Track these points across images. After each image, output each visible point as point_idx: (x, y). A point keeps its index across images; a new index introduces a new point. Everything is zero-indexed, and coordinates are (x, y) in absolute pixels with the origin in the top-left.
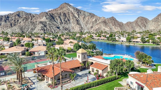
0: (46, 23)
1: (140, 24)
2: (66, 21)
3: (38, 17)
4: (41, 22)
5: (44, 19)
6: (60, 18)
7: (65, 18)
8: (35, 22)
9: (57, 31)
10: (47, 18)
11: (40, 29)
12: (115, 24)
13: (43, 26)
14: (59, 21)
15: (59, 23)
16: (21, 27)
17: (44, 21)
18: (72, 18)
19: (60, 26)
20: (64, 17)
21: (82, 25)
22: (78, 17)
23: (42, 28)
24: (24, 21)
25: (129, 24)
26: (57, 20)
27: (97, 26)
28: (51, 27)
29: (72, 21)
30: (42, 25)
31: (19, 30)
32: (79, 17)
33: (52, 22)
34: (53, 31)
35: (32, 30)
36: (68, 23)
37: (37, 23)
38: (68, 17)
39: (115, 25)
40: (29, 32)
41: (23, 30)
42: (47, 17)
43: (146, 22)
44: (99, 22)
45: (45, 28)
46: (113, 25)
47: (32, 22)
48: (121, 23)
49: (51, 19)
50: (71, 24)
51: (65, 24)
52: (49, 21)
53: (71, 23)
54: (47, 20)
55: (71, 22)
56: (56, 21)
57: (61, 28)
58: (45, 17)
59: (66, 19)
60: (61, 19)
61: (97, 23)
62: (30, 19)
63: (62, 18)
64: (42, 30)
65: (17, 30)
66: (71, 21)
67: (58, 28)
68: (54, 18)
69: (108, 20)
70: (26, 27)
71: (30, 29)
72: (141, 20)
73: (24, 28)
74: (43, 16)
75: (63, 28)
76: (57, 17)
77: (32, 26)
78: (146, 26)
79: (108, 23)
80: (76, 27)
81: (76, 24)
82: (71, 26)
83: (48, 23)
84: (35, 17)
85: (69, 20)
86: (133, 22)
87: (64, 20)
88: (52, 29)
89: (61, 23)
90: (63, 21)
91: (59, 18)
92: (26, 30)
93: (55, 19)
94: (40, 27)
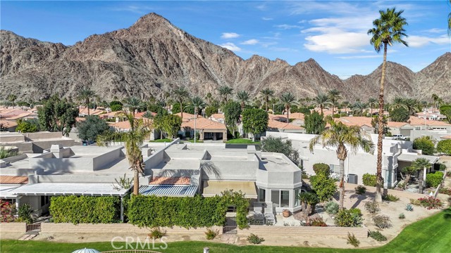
0: (120, 68)
1: (392, 81)
2: (171, 68)
4: (106, 66)
5: (109, 56)
6: (152, 57)
7: (167, 59)
8: (86, 64)
9: (158, 96)
10: (118, 54)
11: (112, 88)
12: (325, 81)
13: (119, 78)
14: (150, 65)
16: (37, 78)
17: (112, 61)
18: (186, 57)
19: (162, 81)
20: (163, 55)
21: (219, 82)
22: (201, 57)
23: (119, 86)
24: (33, 59)
28: (140, 85)
29: (188, 68)
30: (114, 76)
31: (33, 89)
32: (204, 58)
33: (136, 66)
36: (177, 72)
37: (93, 67)
38: (173, 55)
39: (324, 84)
41: (49, 92)
42: (119, 50)
43: (407, 76)
44: (268, 74)
45: (127, 87)
46: (321, 84)
47: (77, 65)
48: (334, 76)
50: (186, 78)
51: (169, 75)
52: (129, 65)
53: (184, 73)
54: (120, 61)
55: (185, 71)
56: (142, 65)
57: (165, 87)
58: (112, 52)
59: (170, 61)
60: (154, 60)
61: (264, 77)
62: (53, 56)
63: (156, 55)
64: (118, 93)
65: (25, 90)
66: (186, 67)
67: (159, 86)
68: (133, 57)
70: (58, 81)
71: (73, 87)
72: (393, 72)
73: (49, 83)
74: (103, 47)
76: (143, 54)
77: (80, 78)
78: (410, 88)
80: (206, 87)
81: (205, 77)
82: (188, 83)
83: (126, 68)
85: (178, 66)
86: (369, 76)
87: (165, 65)
88: (143, 88)
89: (158, 73)
90: (161, 66)
91: (150, 58)
92: (59, 90)
93: (137, 58)
94: (109, 80)
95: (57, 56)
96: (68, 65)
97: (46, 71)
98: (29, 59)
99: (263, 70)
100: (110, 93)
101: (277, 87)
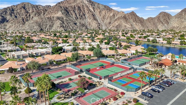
0: (63, 18)
1: (162, 20)
2: (82, 16)
3: (52, 11)
4: (58, 18)
5: (59, 14)
6: (75, 12)
7: (80, 13)
8: (52, 18)
9: (75, 27)
10: (62, 13)
11: (59, 26)
12: (136, 20)
13: (62, 23)
14: (74, 16)
15: (75, 19)
16: (38, 23)
17: (60, 16)
18: (87, 12)
19: (77, 22)
20: (79, 11)
21: (99, 21)
22: (93, 11)
24: (37, 15)
25: (150, 19)
26: (72, 14)
27: (117, 22)
28: (69, 24)
29: (88, 16)
30: (60, 22)
31: (37, 27)
32: (94, 11)
33: (68, 17)
34: (72, 28)
35: (50, 28)
36: (84, 18)
37: (54, 19)
38: (83, 11)
39: (135, 22)
40: (47, 29)
41: (42, 27)
42: (63, 11)
43: (168, 18)
44: (117, 17)
45: (64, 25)
46: (134, 21)
47: (49, 18)
48: (142, 18)
49: (67, 15)
50: (87, 19)
51: (80, 19)
52: (66, 17)
53: (86, 18)
54: (63, 16)
55: (86, 17)
56: (71, 16)
57: (78, 24)
58: (60, 12)
59: (81, 14)
60: (76, 14)
61: (116, 18)
62: (43, 14)
63: (76, 12)
64: (61, 27)
65: (35, 27)
66: (87, 15)
67: (76, 24)
68: (68, 13)
69: (128, 16)
70: (44, 24)
71: (48, 26)
72: (163, 16)
73: (42, 25)
74: (58, 11)
75: (80, 24)
76: (72, 12)
77: (50, 23)
78: (168, 23)
79: (129, 19)
80: (93, 23)
81: (93, 19)
82: (87, 22)
83: (65, 18)
84: (47, 11)
85: (84, 15)
86: (154, 18)
87: (79, 15)
88: (70, 25)
89: (77, 18)
90: (78, 16)
92: (44, 27)
93: (70, 13)
94: (59, 23)
95: (44, 14)
96: (47, 19)
97: (41, 21)
98: (36, 15)
99: (116, 16)
100: (59, 28)
101: (117, 23)
